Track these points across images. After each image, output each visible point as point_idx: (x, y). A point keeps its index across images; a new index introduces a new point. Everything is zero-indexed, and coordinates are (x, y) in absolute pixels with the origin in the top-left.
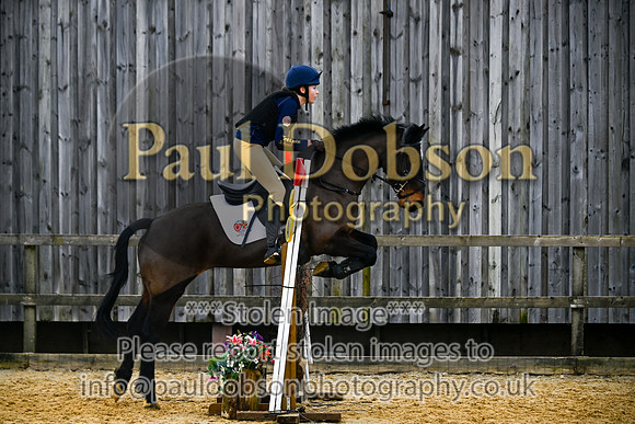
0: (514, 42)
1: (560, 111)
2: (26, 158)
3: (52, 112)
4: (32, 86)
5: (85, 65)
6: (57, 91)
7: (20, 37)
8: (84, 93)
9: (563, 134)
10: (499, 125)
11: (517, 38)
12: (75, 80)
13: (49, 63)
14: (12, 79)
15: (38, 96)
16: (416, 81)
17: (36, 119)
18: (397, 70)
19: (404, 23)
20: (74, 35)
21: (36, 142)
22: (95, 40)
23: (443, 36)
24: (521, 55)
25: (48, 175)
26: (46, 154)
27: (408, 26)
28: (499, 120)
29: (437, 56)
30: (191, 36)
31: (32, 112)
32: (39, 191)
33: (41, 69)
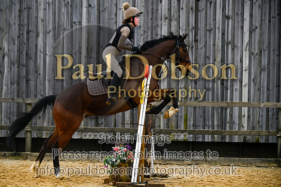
0: (255, 13)
1: (276, 45)
2: (32, 63)
3: (44, 43)
4: (35, 31)
5: (59, 21)
6: (46, 33)
7: (29, 8)
8: (58, 34)
9: (277, 56)
10: (247, 52)
11: (257, 12)
12: (54, 28)
13: (42, 20)
14: (26, 28)
15: (37, 35)
16: (210, 31)
17: (36, 46)
18: (201, 25)
19: (205, 4)
20: (54, 8)
21: (36, 56)
22: (64, 10)
23: (223, 10)
24: (258, 19)
25: (41, 72)
26: (40, 61)
27: (206, 5)
28: (247, 49)
29: (220, 20)
30: (107, 9)
31: (35, 42)
32: (37, 79)
33: (39, 23)
